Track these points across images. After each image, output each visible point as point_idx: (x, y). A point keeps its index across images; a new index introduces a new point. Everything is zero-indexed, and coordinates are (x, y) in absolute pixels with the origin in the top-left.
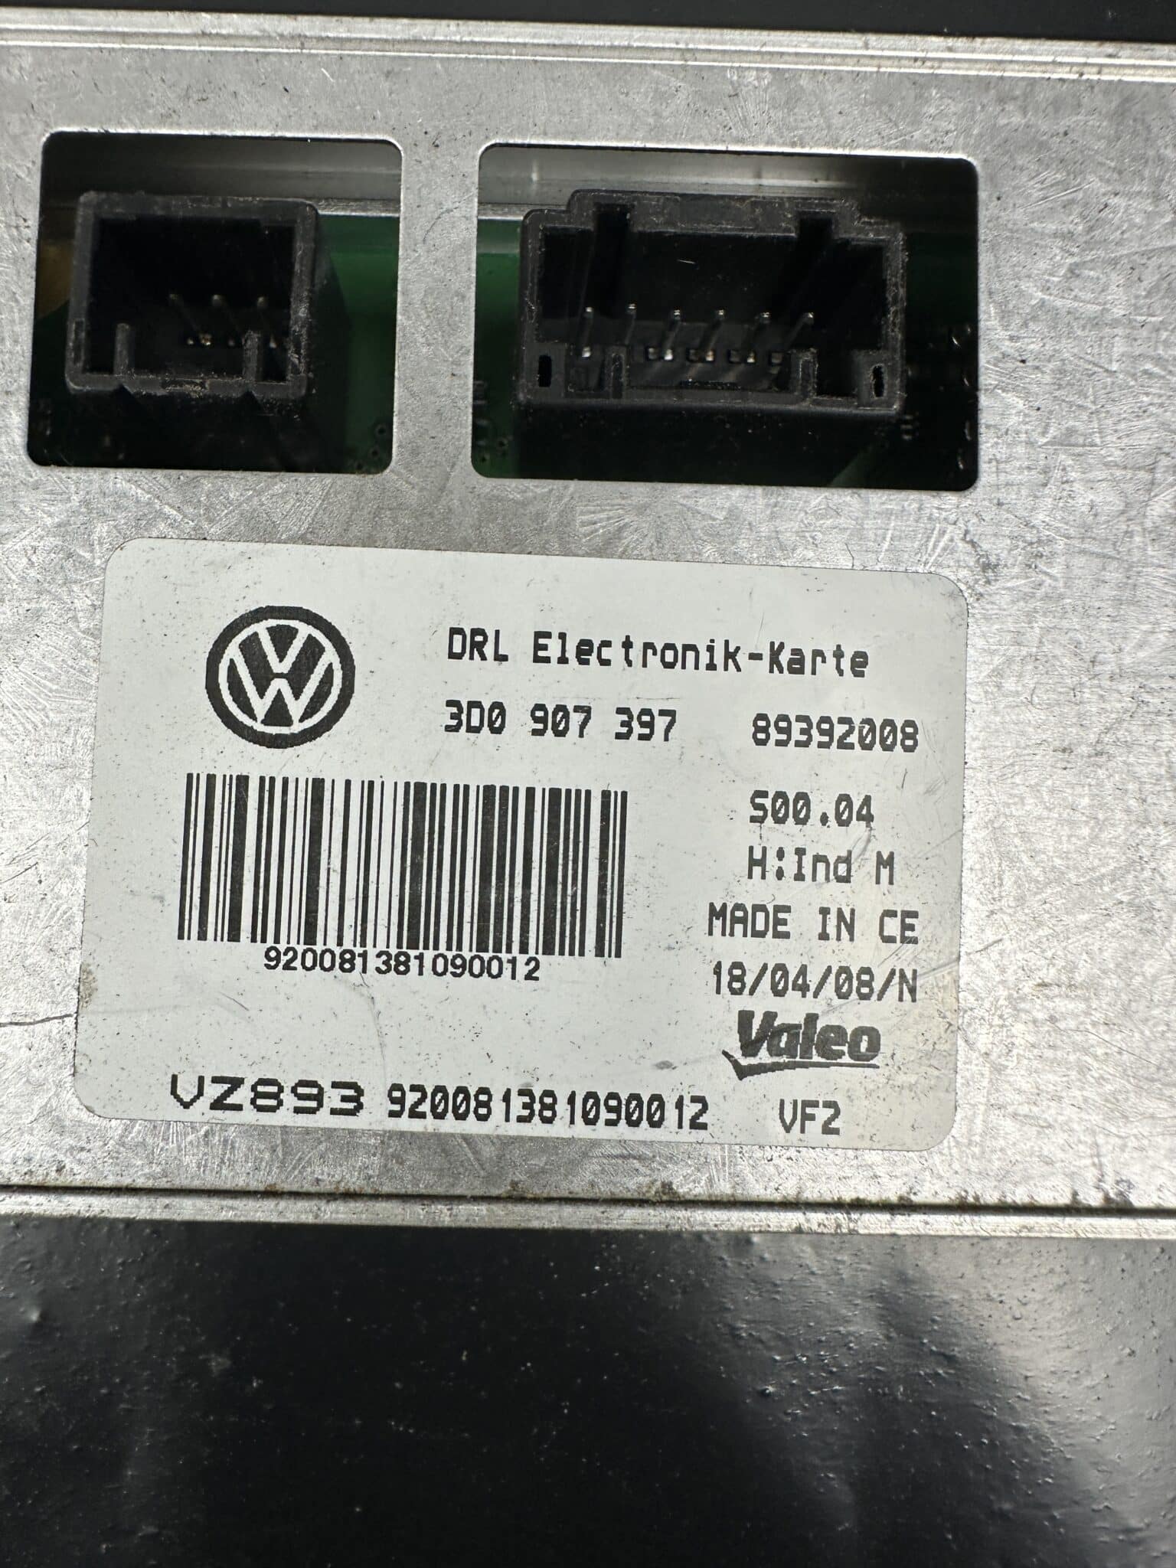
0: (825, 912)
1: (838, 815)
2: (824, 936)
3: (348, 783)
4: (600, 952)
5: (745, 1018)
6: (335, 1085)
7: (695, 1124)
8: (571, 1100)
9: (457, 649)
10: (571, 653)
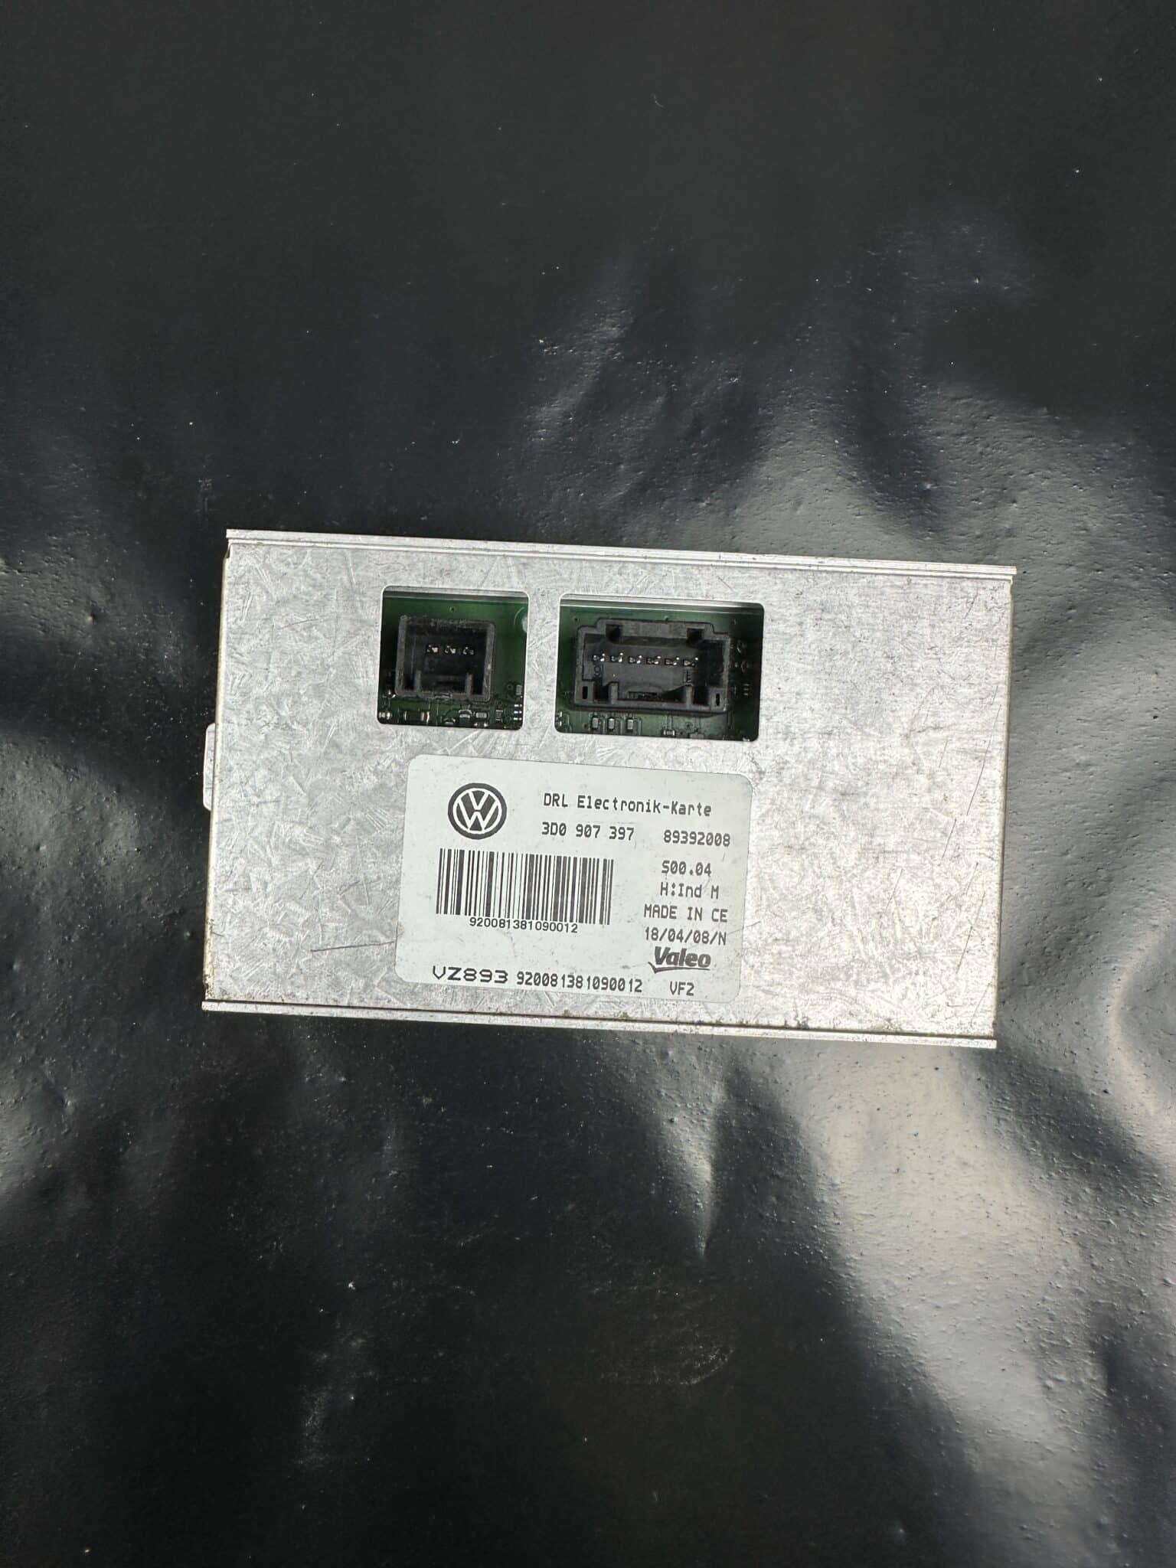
0: (690, 909)
1: (697, 870)
2: (690, 918)
3: (503, 854)
4: (601, 922)
5: (658, 949)
6: (497, 971)
7: (637, 990)
8: (589, 979)
9: (547, 802)
10: (593, 805)
